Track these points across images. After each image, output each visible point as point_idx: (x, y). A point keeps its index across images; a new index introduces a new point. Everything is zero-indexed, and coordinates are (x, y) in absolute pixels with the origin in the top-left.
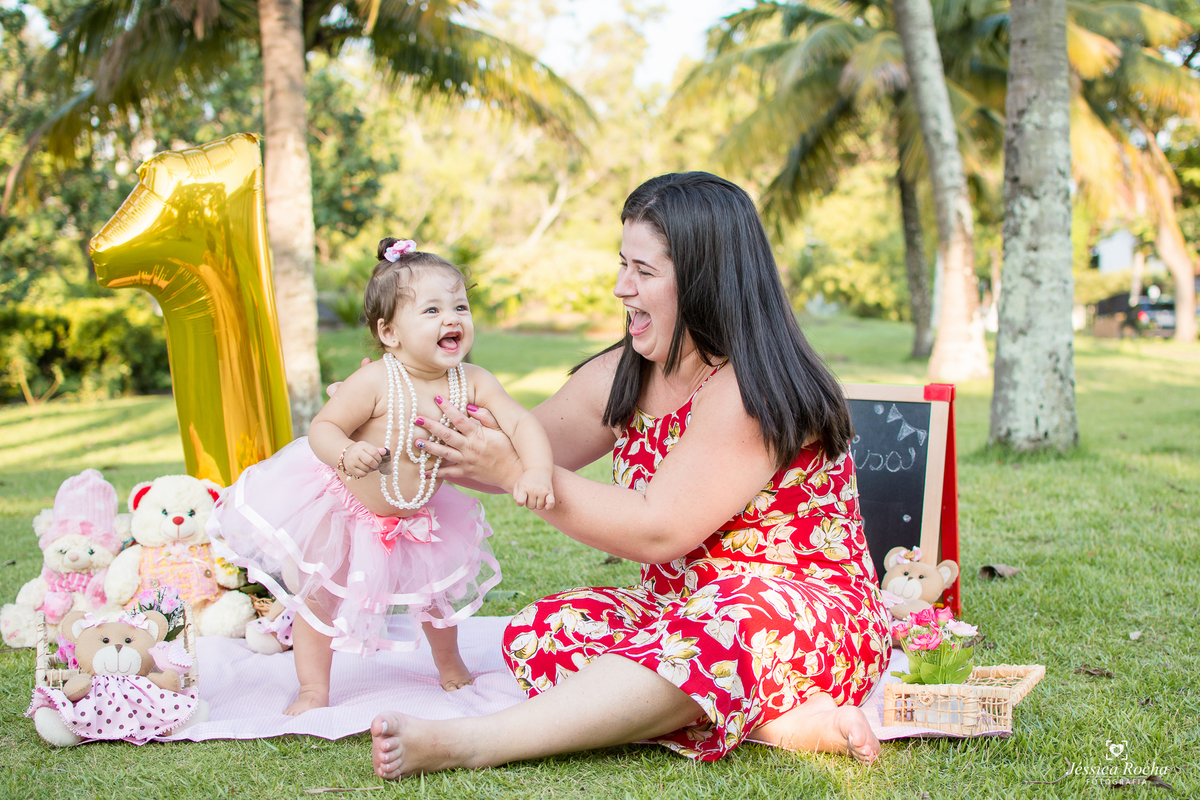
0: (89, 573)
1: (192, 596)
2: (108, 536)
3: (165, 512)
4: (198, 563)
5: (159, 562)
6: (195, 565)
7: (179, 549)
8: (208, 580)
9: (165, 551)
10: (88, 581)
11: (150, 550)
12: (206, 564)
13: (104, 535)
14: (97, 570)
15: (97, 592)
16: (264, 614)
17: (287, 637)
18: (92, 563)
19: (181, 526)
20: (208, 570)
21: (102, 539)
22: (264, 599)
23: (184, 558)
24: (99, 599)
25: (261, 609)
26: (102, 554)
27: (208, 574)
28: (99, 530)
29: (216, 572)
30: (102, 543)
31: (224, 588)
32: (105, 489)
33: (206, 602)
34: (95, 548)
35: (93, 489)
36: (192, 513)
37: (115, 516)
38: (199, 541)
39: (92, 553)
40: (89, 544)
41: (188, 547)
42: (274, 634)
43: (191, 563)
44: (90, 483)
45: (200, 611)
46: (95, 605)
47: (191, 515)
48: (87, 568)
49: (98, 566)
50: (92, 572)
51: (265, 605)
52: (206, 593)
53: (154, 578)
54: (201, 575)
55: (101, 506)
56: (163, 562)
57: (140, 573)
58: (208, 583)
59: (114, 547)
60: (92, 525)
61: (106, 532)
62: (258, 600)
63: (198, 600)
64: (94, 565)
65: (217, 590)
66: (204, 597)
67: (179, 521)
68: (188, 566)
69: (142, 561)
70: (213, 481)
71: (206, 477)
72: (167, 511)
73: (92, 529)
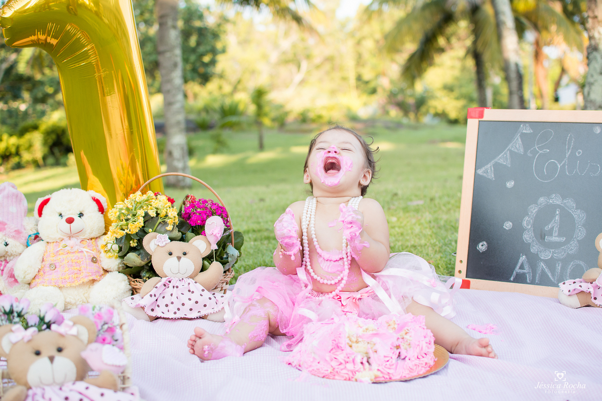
0: (5, 260)
1: (81, 276)
2: (18, 232)
3: (61, 215)
4: (88, 251)
5: (57, 251)
6: (85, 252)
7: (73, 241)
8: (95, 264)
9: (63, 243)
10: (5, 266)
11: (52, 244)
12: (94, 253)
13: (16, 231)
14: (12, 257)
15: (12, 274)
16: (138, 291)
17: (153, 310)
18: (7, 252)
19: (71, 224)
20: (94, 257)
21: (14, 234)
22: (138, 279)
23: (75, 249)
24: (13, 279)
25: (135, 287)
26: (15, 245)
27: (94, 260)
28: (12, 227)
29: (101, 259)
30: (13, 237)
31: (106, 271)
32: (17, 196)
33: (93, 281)
34: (9, 241)
35: (8, 197)
36: (81, 215)
37: (25, 216)
38: (87, 236)
39: (7, 245)
40: (4, 238)
41: (80, 240)
42: (143, 308)
43: (82, 252)
44: (6, 193)
45: (89, 287)
46: (11, 285)
47: (80, 217)
48: (4, 256)
49: (12, 255)
50: (8, 259)
51: (138, 284)
52: (92, 275)
53: (52, 263)
54: (89, 261)
55: (13, 209)
56: (60, 252)
57: (43, 260)
58: (94, 267)
59: (23, 240)
60: (6, 224)
61: (16, 229)
62: (133, 280)
63: (86, 280)
64: (9, 253)
65: (102, 272)
66: (91, 278)
67: (70, 221)
68: (79, 255)
69: (46, 252)
70: (96, 192)
71: (91, 189)
72: (63, 215)
73: (6, 226)
